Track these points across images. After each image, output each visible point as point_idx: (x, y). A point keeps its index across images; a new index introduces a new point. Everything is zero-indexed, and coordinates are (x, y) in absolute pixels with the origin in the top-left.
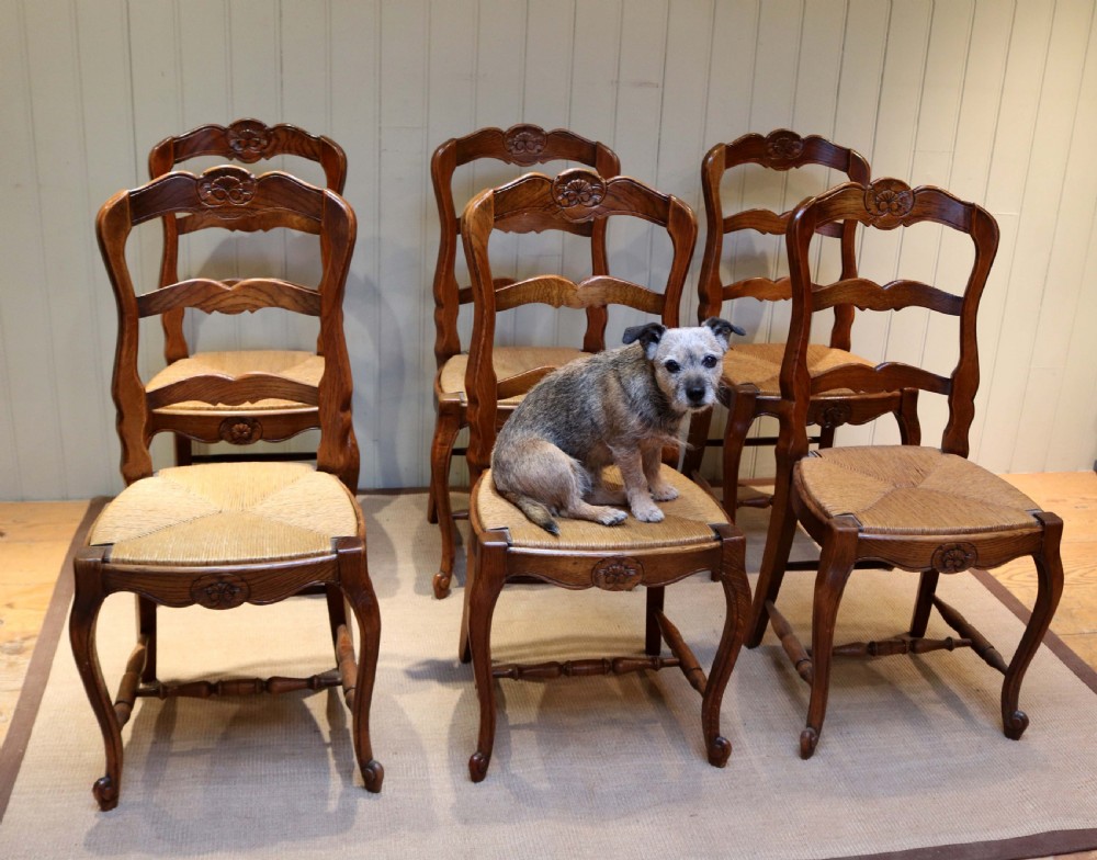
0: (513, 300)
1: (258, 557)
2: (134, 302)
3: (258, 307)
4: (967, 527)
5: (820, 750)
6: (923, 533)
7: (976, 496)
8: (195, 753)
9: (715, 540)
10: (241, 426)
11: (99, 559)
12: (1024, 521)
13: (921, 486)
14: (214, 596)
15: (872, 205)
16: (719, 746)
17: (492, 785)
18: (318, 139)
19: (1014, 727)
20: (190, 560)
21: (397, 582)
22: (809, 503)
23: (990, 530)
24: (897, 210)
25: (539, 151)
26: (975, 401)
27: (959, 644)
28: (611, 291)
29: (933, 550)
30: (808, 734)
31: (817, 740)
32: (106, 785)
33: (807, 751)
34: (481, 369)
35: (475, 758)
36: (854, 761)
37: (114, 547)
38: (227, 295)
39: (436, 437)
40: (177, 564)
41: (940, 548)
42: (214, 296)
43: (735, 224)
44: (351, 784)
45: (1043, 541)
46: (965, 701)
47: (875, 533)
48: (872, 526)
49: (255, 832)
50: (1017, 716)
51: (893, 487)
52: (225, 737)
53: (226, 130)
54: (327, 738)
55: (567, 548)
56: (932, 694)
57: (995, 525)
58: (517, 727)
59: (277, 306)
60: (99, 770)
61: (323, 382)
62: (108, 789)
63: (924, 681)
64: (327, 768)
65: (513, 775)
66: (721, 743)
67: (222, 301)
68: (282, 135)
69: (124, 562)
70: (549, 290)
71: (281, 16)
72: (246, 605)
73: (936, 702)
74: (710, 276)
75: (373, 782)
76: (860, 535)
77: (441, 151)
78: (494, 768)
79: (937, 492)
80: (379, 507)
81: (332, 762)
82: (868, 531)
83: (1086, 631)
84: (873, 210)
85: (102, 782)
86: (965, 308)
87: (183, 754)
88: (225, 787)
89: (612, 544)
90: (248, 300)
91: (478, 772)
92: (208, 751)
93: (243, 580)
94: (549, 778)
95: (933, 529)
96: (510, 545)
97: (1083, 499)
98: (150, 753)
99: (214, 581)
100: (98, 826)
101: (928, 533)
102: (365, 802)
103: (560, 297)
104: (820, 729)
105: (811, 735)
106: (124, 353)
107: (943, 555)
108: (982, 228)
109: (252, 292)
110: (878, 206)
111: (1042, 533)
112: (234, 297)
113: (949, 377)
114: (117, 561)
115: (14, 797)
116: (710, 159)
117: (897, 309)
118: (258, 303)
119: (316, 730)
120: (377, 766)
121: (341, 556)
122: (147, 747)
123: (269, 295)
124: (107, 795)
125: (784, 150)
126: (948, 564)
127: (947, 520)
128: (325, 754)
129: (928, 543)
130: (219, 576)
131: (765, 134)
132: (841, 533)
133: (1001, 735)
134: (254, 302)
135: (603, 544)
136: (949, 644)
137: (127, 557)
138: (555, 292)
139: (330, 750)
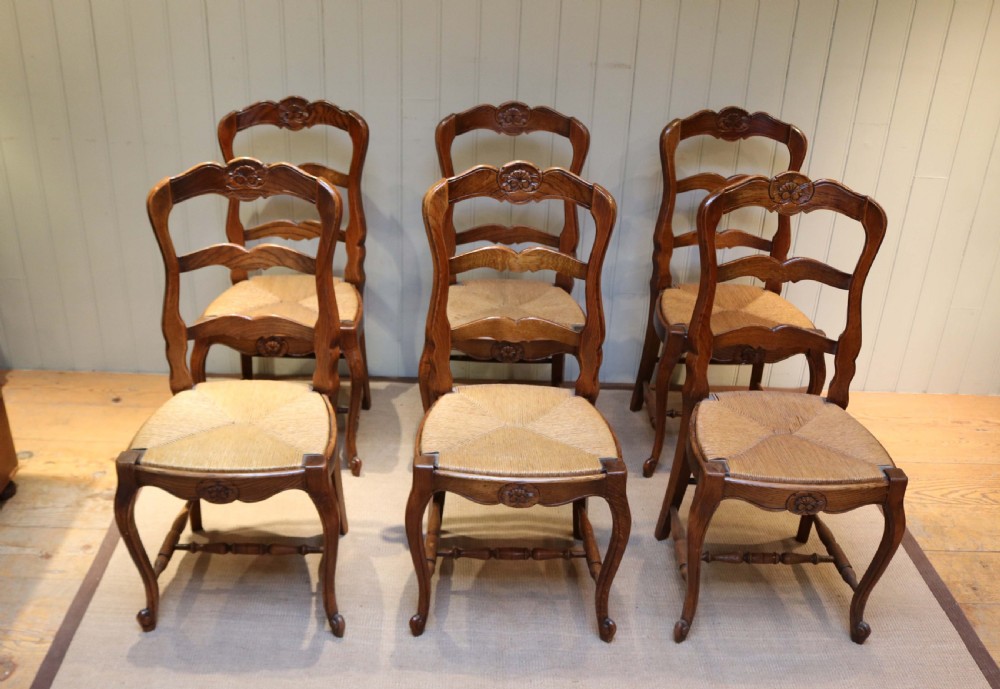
0: (465, 265)
1: (246, 468)
2: (175, 262)
3: (268, 266)
4: (819, 479)
5: (692, 637)
6: (780, 482)
7: (839, 448)
8: (218, 591)
9: (603, 472)
10: (272, 343)
11: (133, 462)
12: (873, 476)
13: (797, 433)
14: (213, 494)
15: (775, 194)
16: (606, 626)
17: (427, 640)
18: (347, 113)
19: (859, 634)
20: (197, 467)
21: (397, 459)
22: (694, 444)
23: (840, 483)
24: (797, 200)
25: (524, 123)
26: (857, 361)
27: (826, 560)
28: (545, 259)
29: (788, 496)
30: (680, 625)
31: (688, 630)
32: (146, 615)
33: (680, 636)
34: (437, 320)
35: (415, 619)
36: (717, 649)
37: (147, 452)
38: (246, 257)
39: (423, 357)
40: (187, 470)
41: (794, 494)
42: (236, 257)
43: (687, 185)
44: (323, 627)
45: (889, 492)
46: (825, 604)
47: (740, 478)
48: (738, 472)
49: (244, 660)
50: (862, 626)
51: (772, 433)
52: (242, 580)
53: (277, 105)
54: (314, 588)
55: (480, 474)
56: (799, 595)
57: (846, 478)
58: (455, 593)
59: (284, 265)
60: (141, 602)
61: (317, 325)
62: (147, 618)
63: (796, 582)
64: (309, 613)
65: (445, 633)
66: (608, 623)
67: (242, 260)
68: (320, 110)
69: (150, 465)
70: (494, 258)
71: (323, 11)
72: (237, 502)
73: (801, 603)
74: (664, 228)
75: (338, 631)
76: (727, 479)
77: (444, 123)
78: (430, 625)
79: (807, 440)
80: (396, 393)
81: (314, 608)
82: (734, 476)
83: (952, 549)
84: (777, 198)
85: (143, 613)
86: (852, 283)
87: (209, 592)
88: (232, 621)
89: (516, 472)
90: (261, 261)
91: (417, 628)
92: (226, 591)
93: (234, 485)
94: (470, 641)
95: (789, 479)
96: (435, 468)
97: (987, 422)
98: (187, 588)
99: (213, 484)
100: (139, 643)
101: (785, 482)
102: (330, 644)
103: (503, 263)
104: (691, 622)
105: (683, 625)
106: (169, 299)
107: (797, 500)
108: (872, 218)
109: (264, 255)
110: (781, 195)
111: (888, 487)
112: (251, 258)
113: (836, 339)
114: (146, 464)
115: (87, 614)
116: (668, 131)
117: (794, 282)
118: (270, 263)
119: (308, 581)
120: (339, 619)
121: (307, 470)
122: (185, 583)
123: (278, 258)
124: (148, 620)
125: (733, 124)
126: (801, 507)
127: (804, 472)
128: (310, 602)
129: (784, 490)
130: (217, 481)
131: (717, 111)
132: (710, 476)
133: (848, 638)
134: (266, 262)
135: (508, 472)
136: (814, 559)
137: (153, 462)
138: (499, 259)
139: (314, 599)
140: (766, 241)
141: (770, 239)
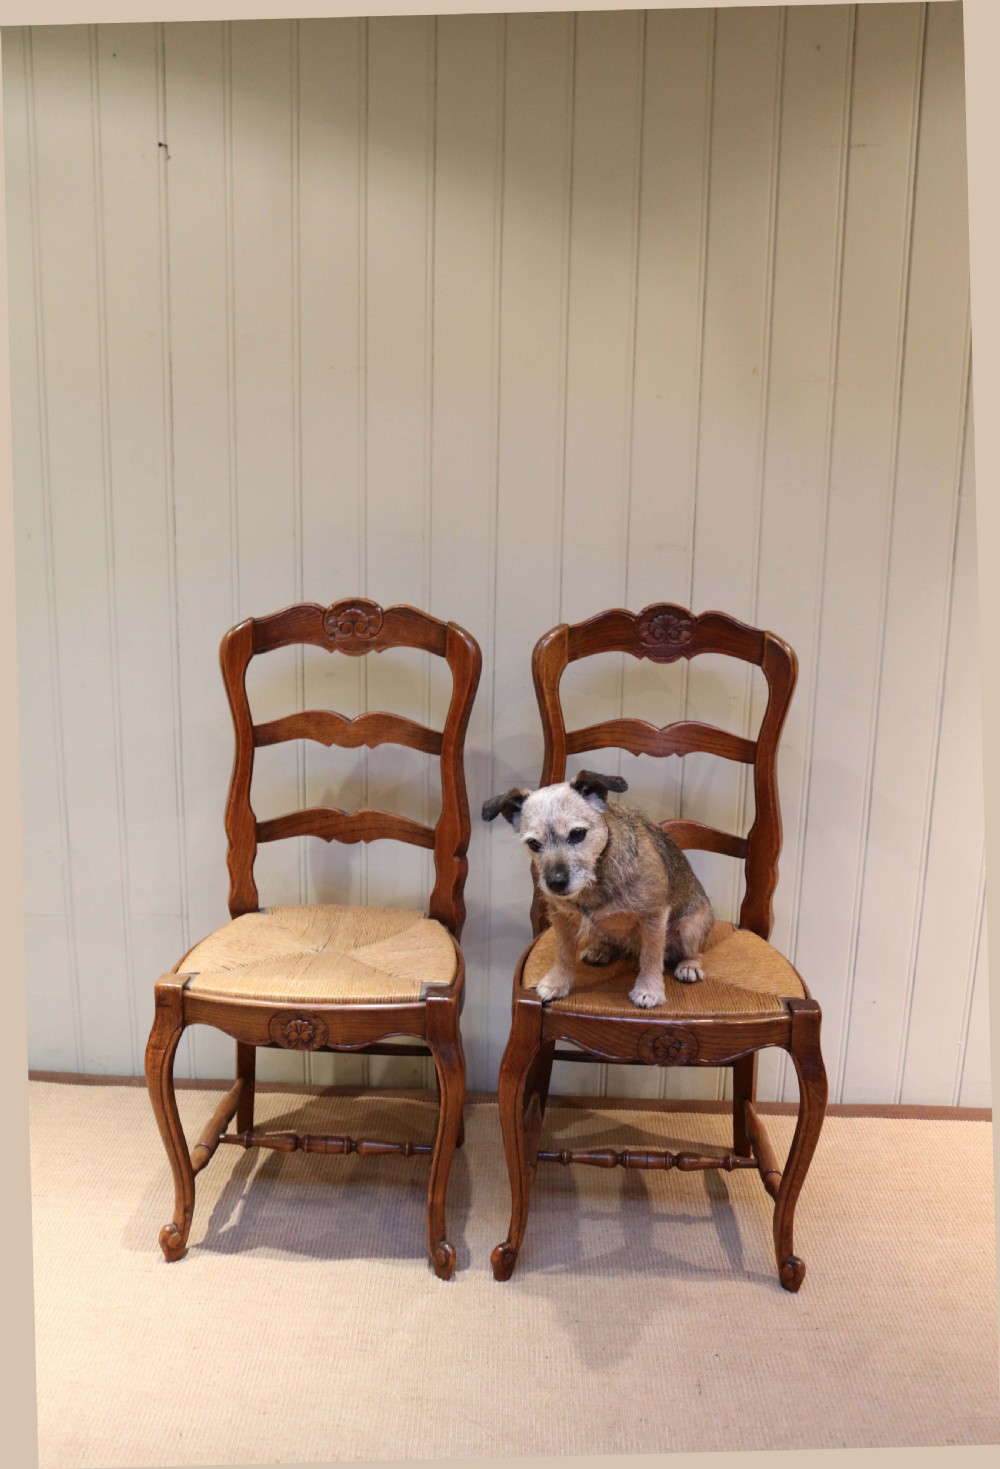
140: (737, 840)
141: (745, 837)
